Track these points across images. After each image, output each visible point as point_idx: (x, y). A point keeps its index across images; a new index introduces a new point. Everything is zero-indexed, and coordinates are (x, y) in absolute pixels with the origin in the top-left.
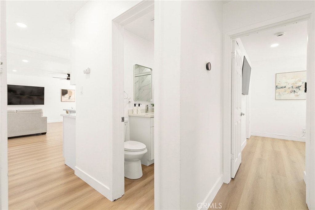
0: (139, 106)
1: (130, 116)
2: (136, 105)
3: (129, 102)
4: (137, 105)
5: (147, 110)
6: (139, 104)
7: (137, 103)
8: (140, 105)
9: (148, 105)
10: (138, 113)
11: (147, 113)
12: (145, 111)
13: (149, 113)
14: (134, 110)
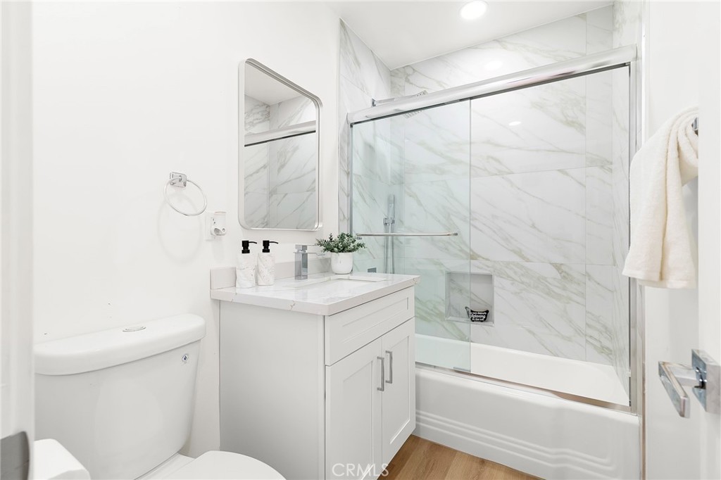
0: (266, 250)
1: (218, 303)
2: (251, 247)
3: (217, 230)
4: (256, 248)
5: (302, 268)
6: (266, 244)
7: (257, 238)
8: (271, 247)
9: (305, 248)
10: (261, 282)
11: (303, 282)
12: (292, 270)
13: (309, 281)
14: (239, 273)
